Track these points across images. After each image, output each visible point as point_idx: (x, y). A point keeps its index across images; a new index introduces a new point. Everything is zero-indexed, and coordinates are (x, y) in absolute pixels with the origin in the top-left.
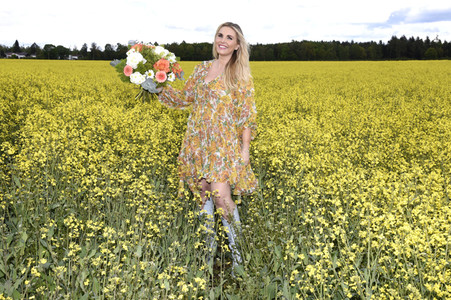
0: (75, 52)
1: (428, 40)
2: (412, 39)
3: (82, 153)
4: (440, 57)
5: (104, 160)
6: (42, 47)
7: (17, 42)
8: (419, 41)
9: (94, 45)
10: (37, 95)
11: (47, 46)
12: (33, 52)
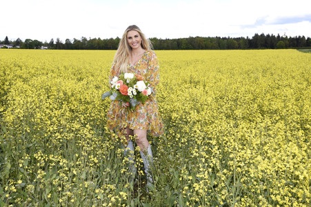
0: (46, 45)
1: (279, 36)
2: (268, 36)
3: (48, 111)
4: (287, 47)
5: (63, 115)
6: (24, 41)
7: (7, 38)
8: (273, 37)
9: (58, 40)
10: (18, 73)
11: (27, 40)
12: (18, 44)
